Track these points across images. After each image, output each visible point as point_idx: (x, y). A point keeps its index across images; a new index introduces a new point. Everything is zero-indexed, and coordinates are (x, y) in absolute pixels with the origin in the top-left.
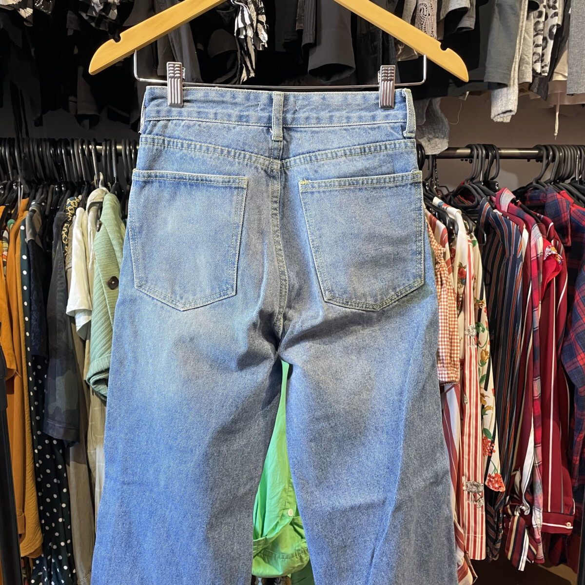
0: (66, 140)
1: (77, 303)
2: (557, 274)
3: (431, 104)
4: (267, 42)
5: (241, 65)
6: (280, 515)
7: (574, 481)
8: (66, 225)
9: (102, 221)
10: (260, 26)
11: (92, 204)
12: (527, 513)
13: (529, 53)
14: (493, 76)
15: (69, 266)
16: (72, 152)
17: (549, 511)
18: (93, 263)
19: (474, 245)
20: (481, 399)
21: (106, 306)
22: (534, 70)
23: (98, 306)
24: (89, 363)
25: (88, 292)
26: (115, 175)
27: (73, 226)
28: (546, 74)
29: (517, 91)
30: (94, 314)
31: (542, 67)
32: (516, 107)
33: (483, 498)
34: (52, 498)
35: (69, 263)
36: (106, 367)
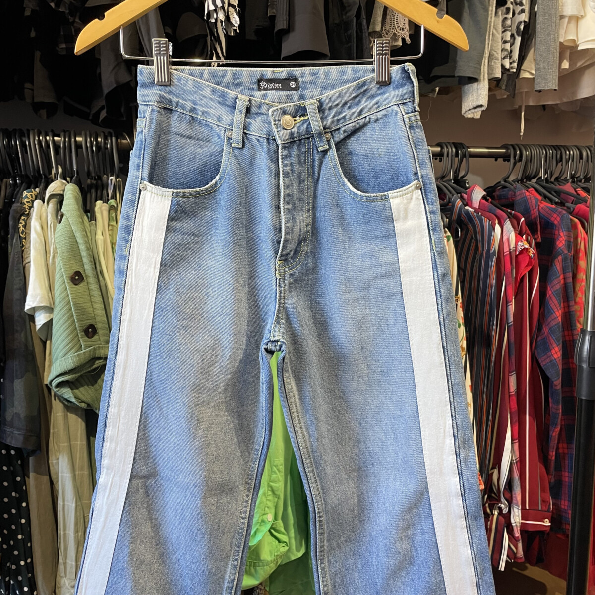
0: (21, 130)
1: (37, 300)
2: (529, 268)
4: (239, 27)
5: (211, 51)
7: (550, 477)
8: (23, 218)
9: (64, 212)
10: (231, 9)
11: (52, 196)
12: (505, 511)
13: (498, 49)
14: (463, 71)
15: (27, 261)
16: (27, 143)
17: (527, 508)
18: (54, 257)
19: (448, 240)
21: (69, 302)
22: (503, 66)
23: (61, 303)
24: (50, 366)
25: (48, 288)
26: (75, 168)
27: (31, 218)
28: (515, 71)
29: (487, 87)
30: (55, 312)
31: (511, 64)
32: (487, 102)
34: (10, 513)
35: (27, 258)
36: (70, 368)
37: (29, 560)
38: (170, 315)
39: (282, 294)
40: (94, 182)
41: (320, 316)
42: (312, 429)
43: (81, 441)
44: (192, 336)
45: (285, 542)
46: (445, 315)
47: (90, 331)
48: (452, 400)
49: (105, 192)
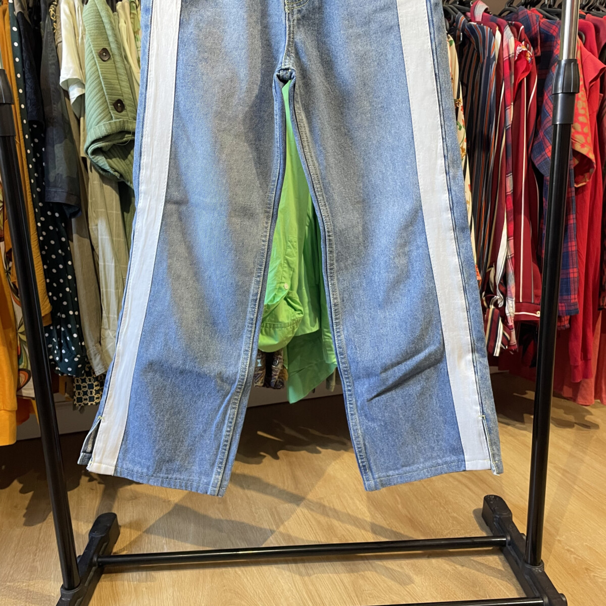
1: (71, 72)
2: (527, 74)
6: (278, 288)
8: (53, 6)
12: (501, 305)
17: (521, 301)
18: (82, 38)
19: (451, 45)
21: (99, 76)
23: (91, 76)
25: (79, 66)
27: (60, 3)
30: (87, 86)
34: (57, 269)
35: (58, 38)
36: (104, 135)
37: (76, 313)
38: (192, 48)
39: (292, 29)
41: (326, 56)
42: (321, 157)
43: (116, 210)
44: (213, 67)
45: (301, 310)
46: (437, 44)
47: (119, 106)
48: (443, 123)
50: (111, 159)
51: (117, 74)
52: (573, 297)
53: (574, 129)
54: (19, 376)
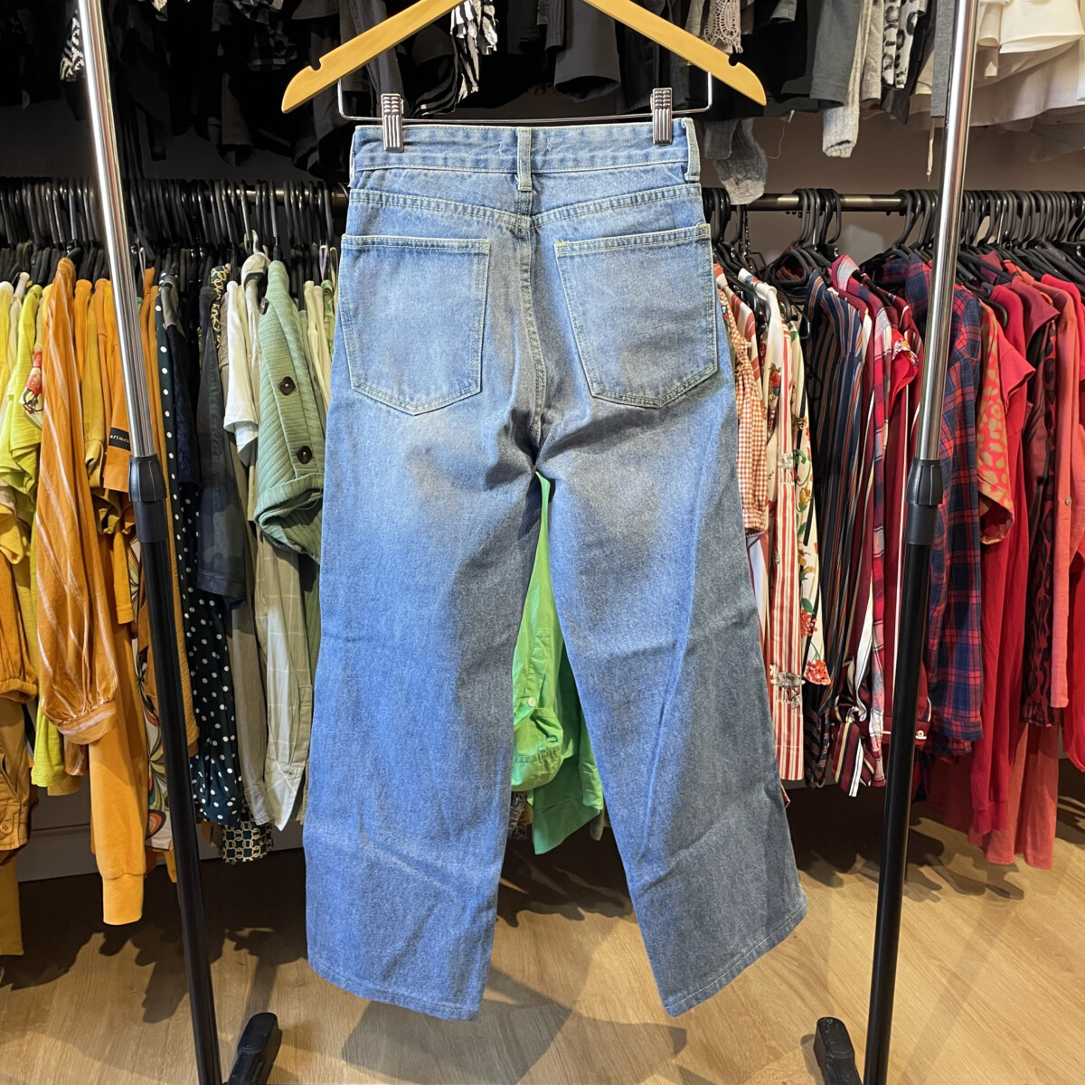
1: (240, 413)
2: (911, 379)
3: (739, 126)
4: (497, 45)
5: (459, 74)
6: (518, 705)
8: (215, 305)
9: (270, 300)
10: (486, 20)
11: (250, 276)
12: (863, 718)
13: (877, 55)
14: (821, 90)
16: (212, 200)
18: (257, 360)
19: (793, 339)
20: (799, 557)
21: (278, 417)
22: (883, 80)
23: (267, 417)
24: (255, 498)
25: (252, 400)
26: (275, 234)
27: (226, 307)
28: (902, 86)
29: (857, 113)
30: (261, 429)
31: (897, 76)
32: (856, 137)
33: (800, 695)
34: (209, 678)
35: (223, 359)
36: (282, 500)
37: (233, 738)
40: (301, 254)
43: (294, 594)
45: (555, 737)
47: (305, 454)
49: (315, 269)
50: (290, 527)
51: (304, 409)
52: (973, 714)
53: (982, 460)
54: (149, 819)
